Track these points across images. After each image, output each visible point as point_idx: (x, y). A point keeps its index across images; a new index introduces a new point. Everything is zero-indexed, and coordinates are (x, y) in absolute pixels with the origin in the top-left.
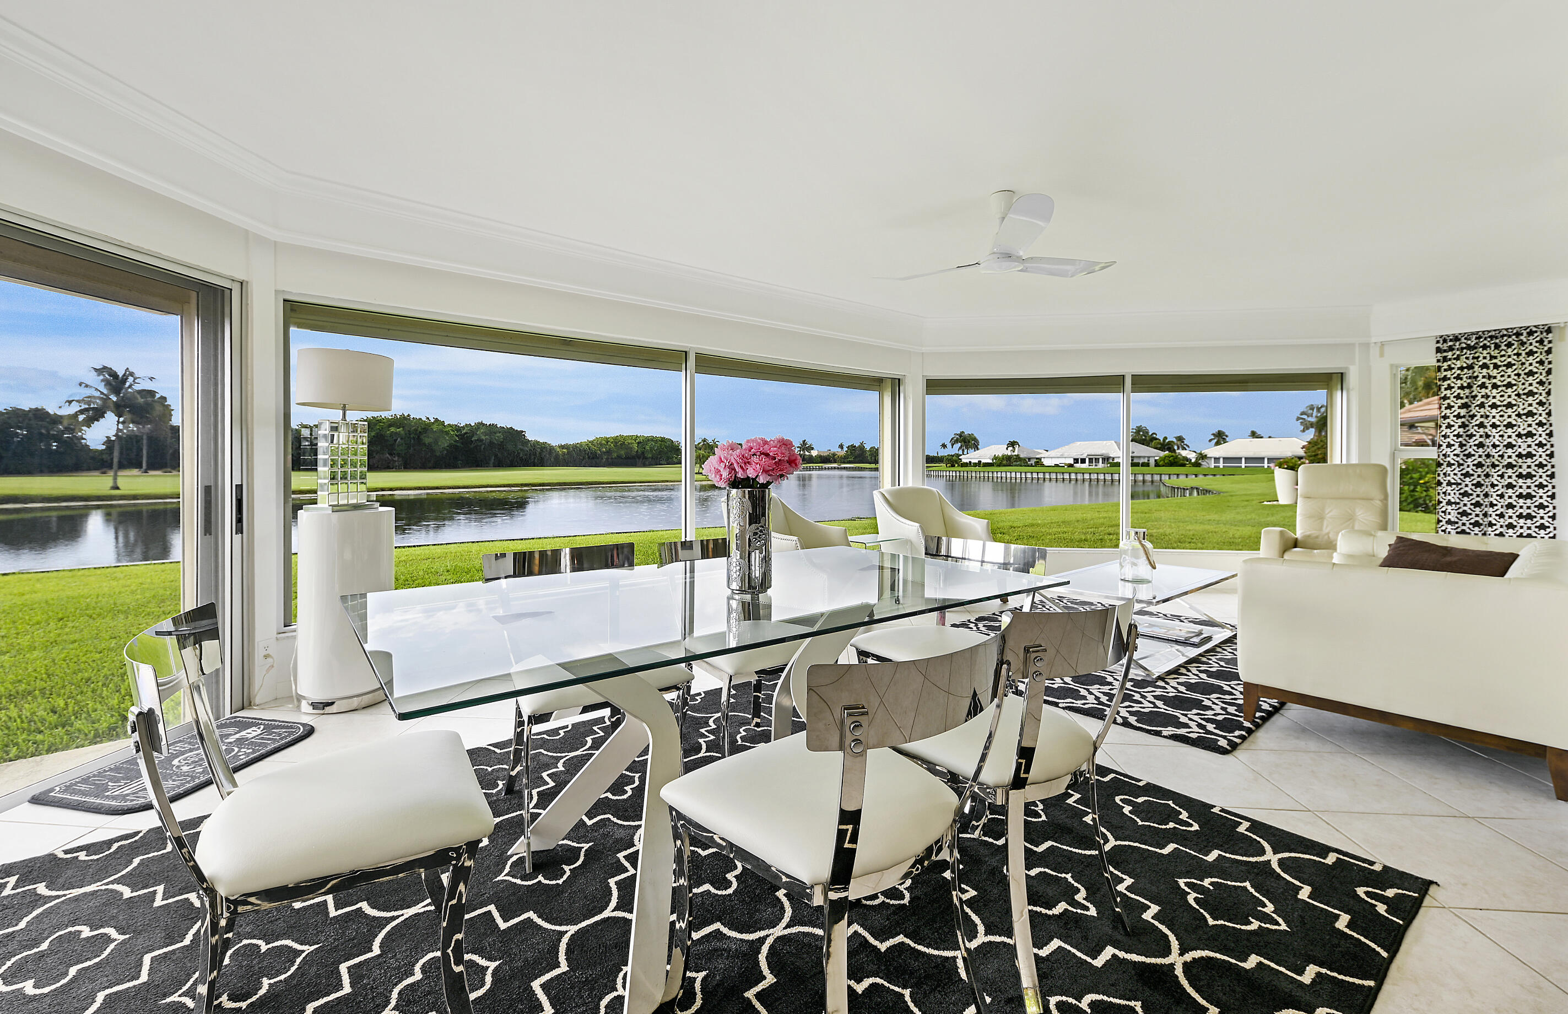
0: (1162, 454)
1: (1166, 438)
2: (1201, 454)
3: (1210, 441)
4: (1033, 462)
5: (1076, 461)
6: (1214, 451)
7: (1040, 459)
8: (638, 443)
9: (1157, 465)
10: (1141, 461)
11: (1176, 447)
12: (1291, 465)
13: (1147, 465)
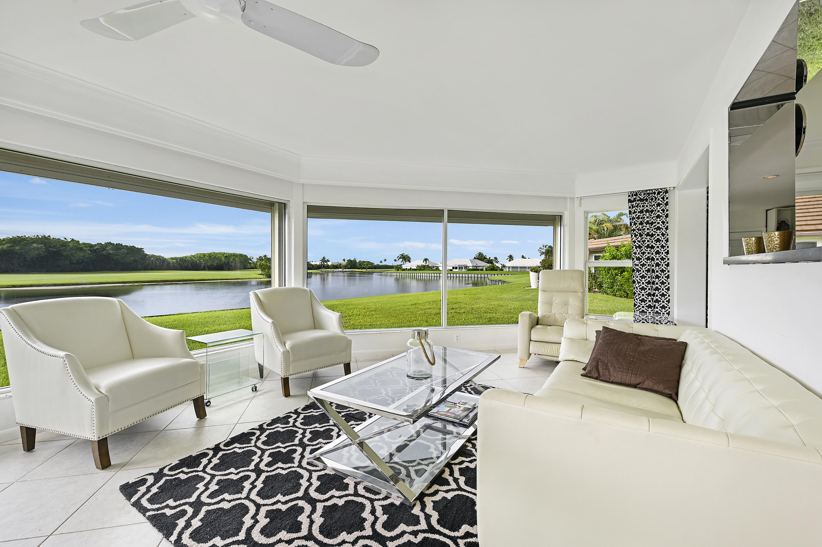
0: (488, 265)
1: (490, 258)
2: (503, 265)
3: (507, 259)
4: (435, 268)
5: (453, 268)
6: (508, 264)
7: (438, 267)
8: (225, 257)
9: (486, 270)
10: (480, 268)
11: (494, 262)
12: (536, 270)
13: (482, 270)
